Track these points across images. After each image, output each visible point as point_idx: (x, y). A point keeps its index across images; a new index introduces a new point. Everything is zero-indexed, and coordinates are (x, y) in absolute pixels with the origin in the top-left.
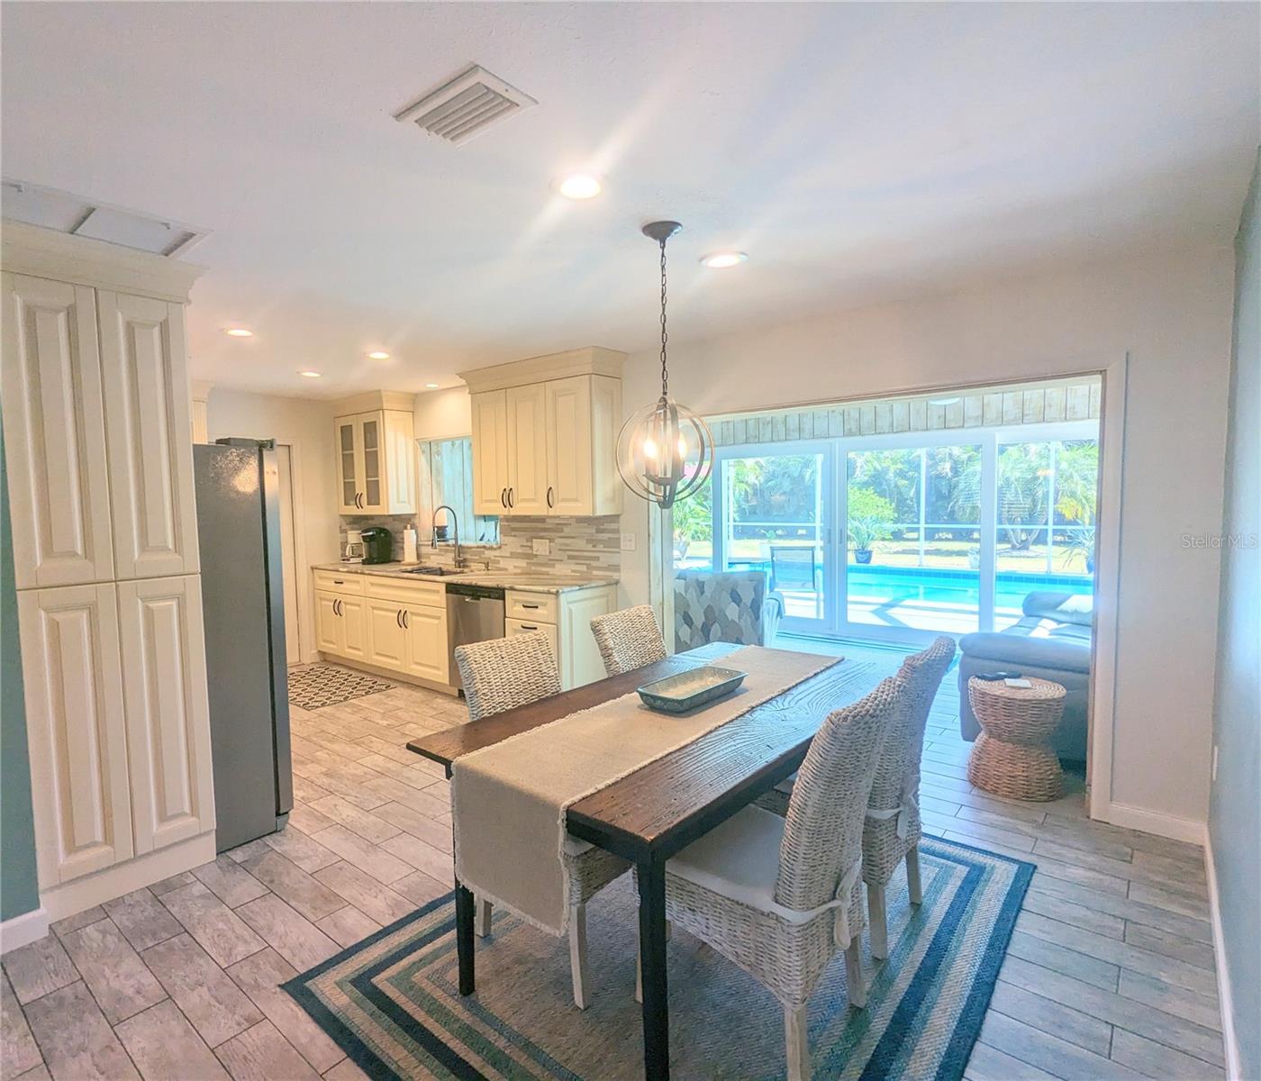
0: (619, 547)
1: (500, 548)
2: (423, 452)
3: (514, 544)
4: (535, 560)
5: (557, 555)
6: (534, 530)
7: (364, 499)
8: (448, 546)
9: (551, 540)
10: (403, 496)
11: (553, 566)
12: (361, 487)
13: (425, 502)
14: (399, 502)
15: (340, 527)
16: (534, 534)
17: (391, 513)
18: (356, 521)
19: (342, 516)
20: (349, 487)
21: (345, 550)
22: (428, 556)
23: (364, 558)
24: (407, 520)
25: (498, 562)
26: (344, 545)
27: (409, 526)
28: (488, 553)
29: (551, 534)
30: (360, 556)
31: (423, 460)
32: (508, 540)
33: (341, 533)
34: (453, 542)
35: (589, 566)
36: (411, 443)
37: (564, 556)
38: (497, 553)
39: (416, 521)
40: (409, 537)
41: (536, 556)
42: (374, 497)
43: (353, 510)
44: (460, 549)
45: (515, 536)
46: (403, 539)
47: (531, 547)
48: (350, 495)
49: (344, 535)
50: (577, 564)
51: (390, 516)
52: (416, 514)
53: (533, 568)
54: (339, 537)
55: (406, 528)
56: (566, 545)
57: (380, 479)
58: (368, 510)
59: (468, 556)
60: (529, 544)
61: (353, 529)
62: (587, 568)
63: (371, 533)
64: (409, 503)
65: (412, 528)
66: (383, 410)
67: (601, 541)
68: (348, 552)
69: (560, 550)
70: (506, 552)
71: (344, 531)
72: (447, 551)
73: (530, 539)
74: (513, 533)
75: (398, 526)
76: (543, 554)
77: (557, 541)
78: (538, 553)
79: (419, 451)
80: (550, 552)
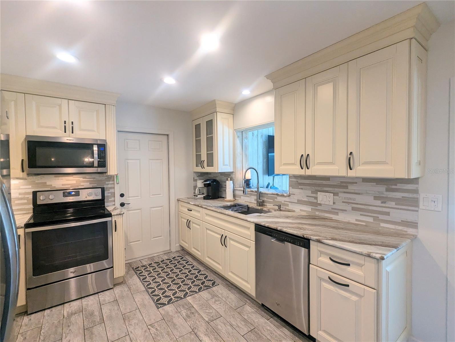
0: (418, 206)
1: (289, 196)
2: (238, 137)
3: (300, 194)
4: (319, 207)
5: (340, 206)
6: (319, 185)
7: (205, 164)
8: (252, 191)
9: (335, 194)
10: (227, 162)
11: (337, 214)
12: (204, 157)
13: (239, 165)
14: (224, 165)
15: (194, 178)
16: (319, 189)
17: (219, 171)
18: (202, 175)
19: (194, 172)
20: (198, 157)
21: (195, 190)
22: (240, 196)
23: (205, 195)
24: (228, 175)
25: (288, 205)
26: (195, 187)
27: (229, 179)
28: (279, 199)
29: (336, 189)
30: (203, 194)
31: (238, 142)
32: (296, 191)
33: (194, 181)
34: (256, 189)
35: (376, 219)
36: (231, 131)
37: (349, 208)
38: (287, 199)
39: (233, 176)
40: (229, 185)
41: (320, 205)
42: (210, 163)
43: (200, 169)
44: (260, 195)
45: (302, 189)
46: (226, 185)
47: (316, 198)
48: (199, 162)
49: (195, 182)
50: (361, 215)
51: (219, 173)
52: (233, 172)
53: (317, 213)
54: (193, 183)
55: (227, 180)
56: (350, 199)
57: (214, 152)
58: (208, 169)
59: (265, 199)
60: (314, 195)
61: (200, 179)
62: (374, 220)
63: (208, 182)
64: (230, 166)
65: (231, 180)
66: (216, 112)
67: (392, 199)
68: (197, 192)
69: (343, 202)
70: (294, 199)
71: (195, 180)
72: (251, 195)
73: (316, 192)
74: (300, 187)
75: (223, 178)
76: (327, 203)
77: (341, 195)
78: (322, 203)
79: (236, 136)
80: (334, 203)
